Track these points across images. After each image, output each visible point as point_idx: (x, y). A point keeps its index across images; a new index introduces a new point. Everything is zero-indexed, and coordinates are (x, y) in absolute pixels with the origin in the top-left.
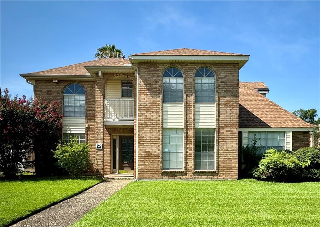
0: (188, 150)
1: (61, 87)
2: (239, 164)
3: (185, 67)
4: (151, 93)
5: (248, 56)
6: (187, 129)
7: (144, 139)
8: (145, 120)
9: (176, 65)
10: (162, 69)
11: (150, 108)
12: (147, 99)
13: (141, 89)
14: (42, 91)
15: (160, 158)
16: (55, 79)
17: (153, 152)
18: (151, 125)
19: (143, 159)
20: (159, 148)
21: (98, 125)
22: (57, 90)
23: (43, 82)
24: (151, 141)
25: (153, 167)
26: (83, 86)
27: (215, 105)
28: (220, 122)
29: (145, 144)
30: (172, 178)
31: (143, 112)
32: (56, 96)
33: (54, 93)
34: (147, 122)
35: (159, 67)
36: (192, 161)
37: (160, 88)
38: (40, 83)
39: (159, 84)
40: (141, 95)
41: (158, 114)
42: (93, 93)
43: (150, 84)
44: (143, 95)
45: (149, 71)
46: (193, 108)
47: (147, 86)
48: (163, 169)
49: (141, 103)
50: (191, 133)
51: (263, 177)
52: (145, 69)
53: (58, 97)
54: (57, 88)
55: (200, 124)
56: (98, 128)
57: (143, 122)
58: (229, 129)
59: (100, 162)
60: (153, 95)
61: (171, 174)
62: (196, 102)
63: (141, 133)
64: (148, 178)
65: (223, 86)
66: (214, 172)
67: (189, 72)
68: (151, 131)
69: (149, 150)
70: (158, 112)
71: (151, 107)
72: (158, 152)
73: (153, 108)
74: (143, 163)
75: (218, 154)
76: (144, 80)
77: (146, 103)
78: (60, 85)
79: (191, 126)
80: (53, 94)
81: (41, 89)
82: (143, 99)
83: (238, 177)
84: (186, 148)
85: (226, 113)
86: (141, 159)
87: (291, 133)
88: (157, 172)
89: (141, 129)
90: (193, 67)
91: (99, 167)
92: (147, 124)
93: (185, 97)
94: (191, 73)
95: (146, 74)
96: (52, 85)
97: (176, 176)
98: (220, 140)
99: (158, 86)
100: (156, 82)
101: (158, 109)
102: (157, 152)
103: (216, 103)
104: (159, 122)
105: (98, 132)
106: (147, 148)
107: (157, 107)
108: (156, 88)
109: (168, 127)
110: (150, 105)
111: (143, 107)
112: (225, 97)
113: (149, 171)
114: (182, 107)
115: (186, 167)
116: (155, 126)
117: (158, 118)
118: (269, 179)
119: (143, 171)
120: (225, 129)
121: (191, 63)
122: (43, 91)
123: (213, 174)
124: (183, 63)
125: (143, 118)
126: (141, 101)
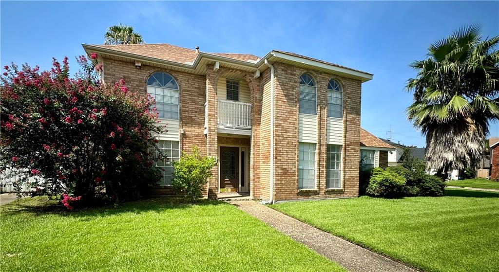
0: (321, 167)
1: (145, 74)
2: (359, 182)
3: (320, 75)
4: (288, 101)
5: (371, 75)
6: (320, 145)
7: (280, 153)
8: (282, 131)
9: (312, 72)
10: (298, 73)
11: (287, 118)
12: (284, 107)
13: (279, 95)
14: (114, 75)
15: (296, 176)
16: (138, 62)
17: (290, 169)
18: (288, 138)
19: (280, 178)
20: (295, 165)
21: (212, 133)
22: (139, 77)
23: (116, 62)
24: (288, 156)
25: (289, 186)
26: (176, 78)
27: (343, 121)
28: (347, 139)
29: (282, 160)
30: (306, 198)
31: (280, 122)
32: (137, 85)
33: (134, 80)
34: (284, 134)
35: (295, 71)
36: (324, 179)
37: (296, 95)
38: (111, 64)
39: (296, 91)
40: (279, 101)
41: (294, 126)
42: (188, 89)
43: (287, 89)
44: (280, 102)
45: (287, 74)
46: (325, 123)
47: (285, 91)
48: (298, 188)
49: (278, 111)
50: (324, 149)
51: (376, 194)
52: (283, 70)
53: (140, 88)
54: (138, 75)
55: (330, 140)
56: (212, 137)
57: (280, 133)
58: (353, 147)
59: (214, 180)
60: (290, 103)
61: (306, 194)
62: (328, 116)
63: (278, 147)
64: (284, 199)
65: (349, 102)
66: (341, 191)
67: (322, 83)
68: (288, 145)
69: (285, 167)
70: (294, 124)
71: (288, 116)
72: (295, 169)
73: (290, 119)
74: (279, 182)
75: (345, 172)
76: (281, 84)
77: (283, 111)
78: (143, 71)
79: (324, 142)
80: (132, 82)
81: (114, 73)
82: (280, 106)
83: (359, 195)
84: (319, 165)
85: (351, 130)
86: (278, 178)
87: (379, 152)
88: (293, 192)
89: (278, 142)
90: (327, 77)
91: (213, 186)
92: (284, 136)
93: (319, 109)
94: (325, 84)
95: (283, 77)
96: (131, 70)
97: (310, 196)
98: (346, 158)
99: (295, 93)
100: (293, 88)
101: (295, 119)
102: (293, 169)
103: (344, 119)
104: (295, 135)
105: (212, 141)
106: (284, 165)
107: (294, 117)
108: (293, 95)
109: (303, 141)
110: (287, 114)
111: (280, 115)
112: (351, 114)
113: (285, 190)
114: (316, 119)
115: (319, 186)
116: (291, 139)
117: (295, 130)
118: (381, 196)
119: (279, 191)
120: (350, 147)
121: (325, 73)
122: (116, 75)
123: (341, 192)
124: (318, 71)
125: (280, 129)
126: (278, 108)
